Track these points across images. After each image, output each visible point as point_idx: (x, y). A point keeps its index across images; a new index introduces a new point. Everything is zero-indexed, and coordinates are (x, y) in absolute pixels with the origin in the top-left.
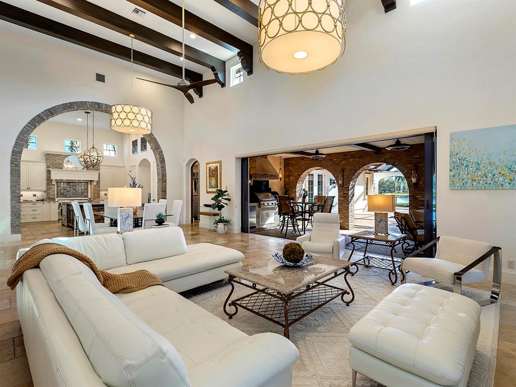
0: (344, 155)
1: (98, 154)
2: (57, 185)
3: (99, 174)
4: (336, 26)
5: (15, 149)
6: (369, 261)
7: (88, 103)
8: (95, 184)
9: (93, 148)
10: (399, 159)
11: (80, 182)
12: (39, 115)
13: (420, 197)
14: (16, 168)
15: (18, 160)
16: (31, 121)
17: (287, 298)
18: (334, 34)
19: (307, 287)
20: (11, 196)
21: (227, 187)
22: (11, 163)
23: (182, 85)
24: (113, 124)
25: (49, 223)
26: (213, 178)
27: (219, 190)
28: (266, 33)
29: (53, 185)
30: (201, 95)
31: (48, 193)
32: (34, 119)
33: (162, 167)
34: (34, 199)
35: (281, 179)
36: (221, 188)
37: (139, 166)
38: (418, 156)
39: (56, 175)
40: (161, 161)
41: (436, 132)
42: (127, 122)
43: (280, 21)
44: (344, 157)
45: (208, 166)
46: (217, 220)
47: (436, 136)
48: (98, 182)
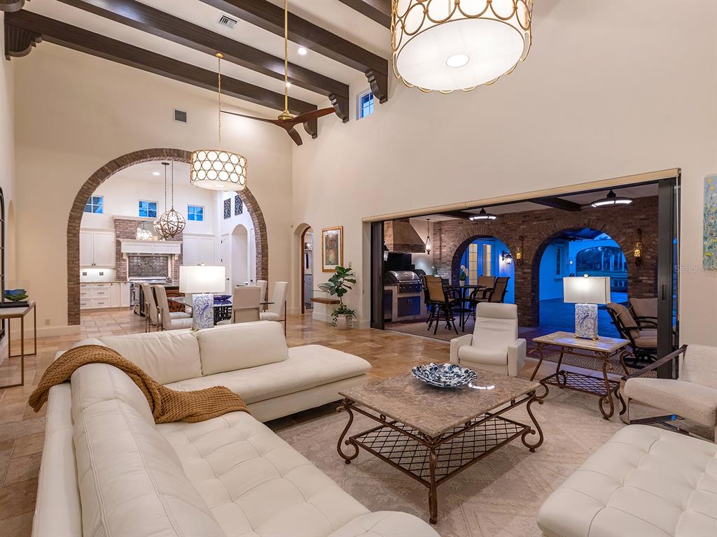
0: (524, 216)
1: (178, 219)
2: (129, 260)
3: (182, 245)
4: (516, 8)
5: (73, 213)
6: (565, 378)
7: (164, 151)
8: (177, 258)
9: (173, 210)
10: (612, 222)
11: (157, 256)
12: (102, 169)
13: (645, 278)
14: (74, 239)
15: (77, 228)
16: (92, 176)
17: (432, 442)
18: (513, 21)
19: (466, 424)
20: (69, 274)
21: (350, 263)
22: (68, 232)
23: (284, 118)
24: (194, 177)
25: (119, 310)
26: (331, 251)
27: (339, 268)
28: (403, 28)
29: (124, 260)
30: (315, 135)
31: (117, 271)
32: (96, 174)
33: (262, 236)
34: (101, 279)
35: (429, 252)
36: (342, 264)
37: (233, 234)
38: (644, 216)
39: (127, 247)
40: (262, 227)
41: (679, 177)
42: (212, 175)
43: (424, 7)
44: (523, 219)
45: (326, 234)
46: (337, 310)
47: (679, 184)
48: (181, 256)
